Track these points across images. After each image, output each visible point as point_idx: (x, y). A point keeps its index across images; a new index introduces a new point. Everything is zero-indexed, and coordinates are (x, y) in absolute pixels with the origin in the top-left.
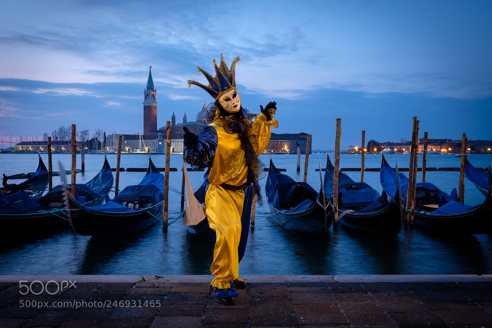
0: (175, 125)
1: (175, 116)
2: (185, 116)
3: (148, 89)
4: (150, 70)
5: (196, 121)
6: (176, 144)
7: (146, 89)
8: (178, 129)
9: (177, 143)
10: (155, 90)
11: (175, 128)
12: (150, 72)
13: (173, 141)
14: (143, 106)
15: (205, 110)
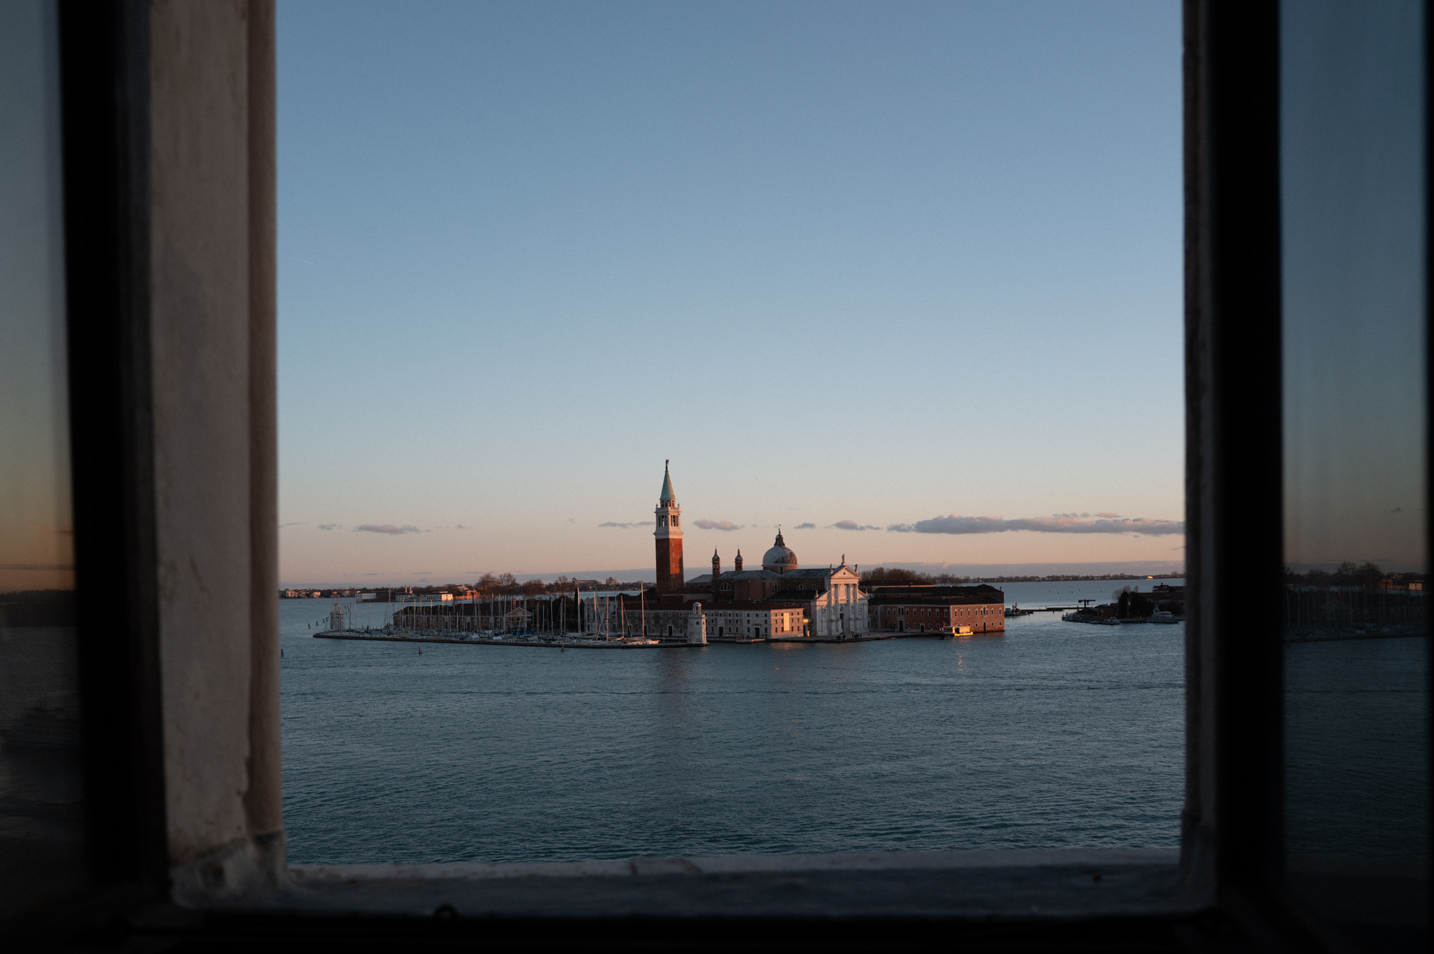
0: (720, 575)
1: (718, 558)
2: (739, 555)
3: (662, 506)
4: (667, 467)
5: (762, 569)
6: (726, 620)
7: (659, 506)
8: (725, 584)
9: (729, 618)
10: (676, 506)
11: (721, 581)
12: (667, 471)
13: (721, 614)
14: (654, 537)
15: (780, 545)
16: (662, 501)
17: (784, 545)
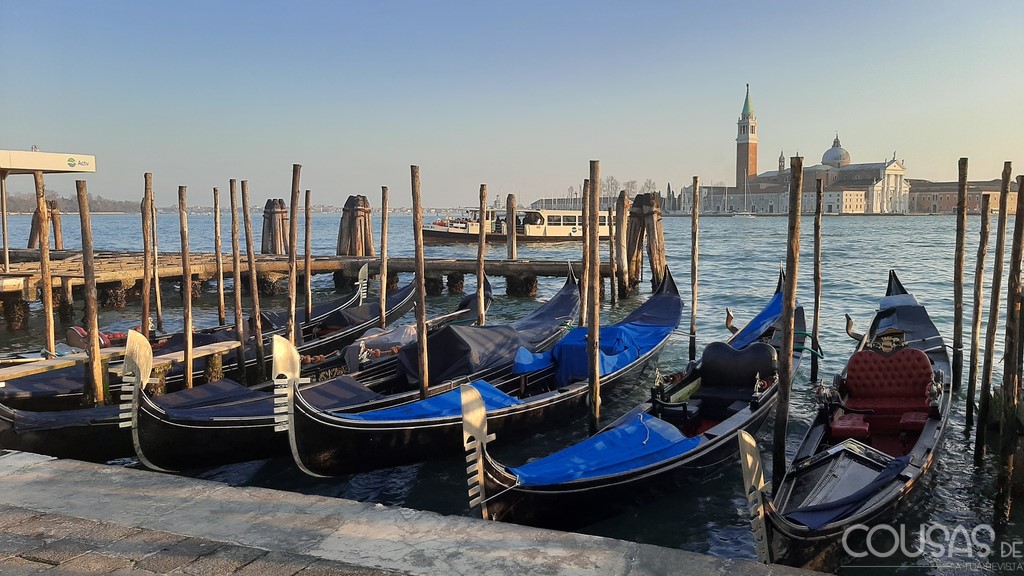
0: (784, 171)
3: (743, 118)
10: (753, 119)
12: (747, 94)
14: (736, 143)
15: (837, 146)
16: (743, 114)
17: (840, 146)
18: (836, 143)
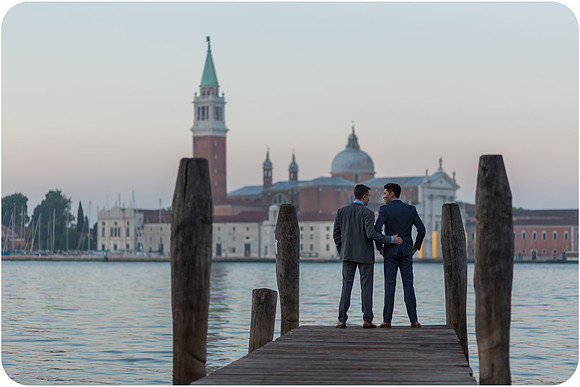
0: (272, 185)
1: (270, 163)
2: (294, 162)
3: (203, 94)
4: (209, 46)
5: (330, 176)
7: (198, 95)
10: (220, 95)
11: (274, 193)
12: (209, 51)
15: (354, 147)
16: (203, 88)
17: (358, 147)
18: (353, 141)
